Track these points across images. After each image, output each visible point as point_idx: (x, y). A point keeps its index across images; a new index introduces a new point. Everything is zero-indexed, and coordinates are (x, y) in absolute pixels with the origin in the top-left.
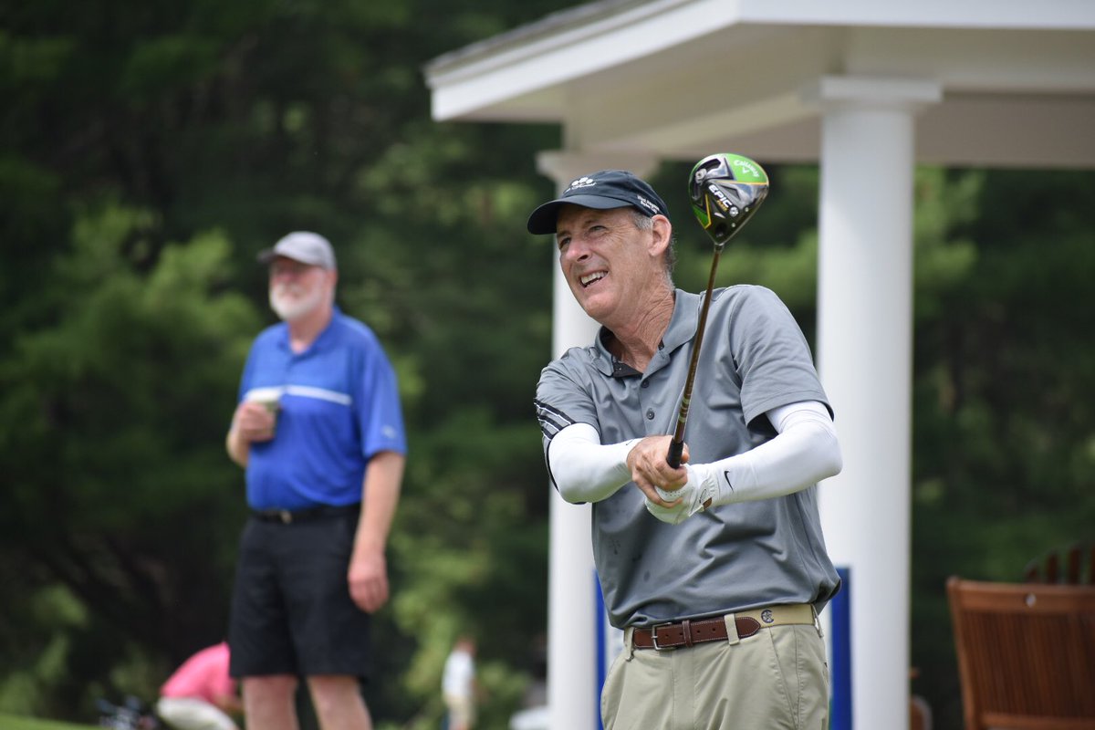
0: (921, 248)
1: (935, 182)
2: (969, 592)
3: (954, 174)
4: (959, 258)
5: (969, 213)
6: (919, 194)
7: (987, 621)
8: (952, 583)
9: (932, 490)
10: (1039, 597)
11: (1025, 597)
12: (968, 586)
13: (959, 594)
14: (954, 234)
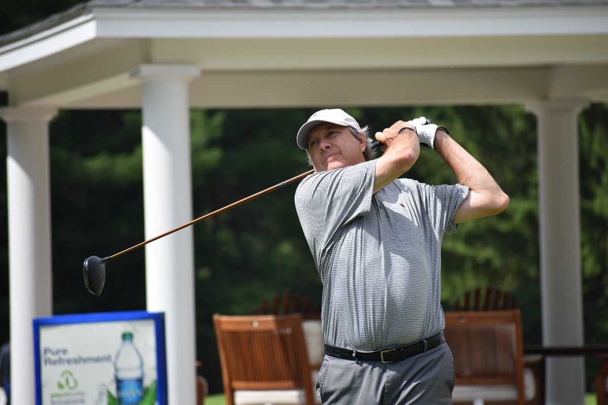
0: (195, 151)
1: (200, 118)
2: (225, 322)
3: (211, 113)
4: (214, 156)
5: (218, 133)
6: (193, 124)
7: (234, 335)
8: (216, 317)
9: (205, 273)
10: (259, 322)
11: (251, 323)
12: (224, 319)
13: (219, 322)
14: (211, 144)
